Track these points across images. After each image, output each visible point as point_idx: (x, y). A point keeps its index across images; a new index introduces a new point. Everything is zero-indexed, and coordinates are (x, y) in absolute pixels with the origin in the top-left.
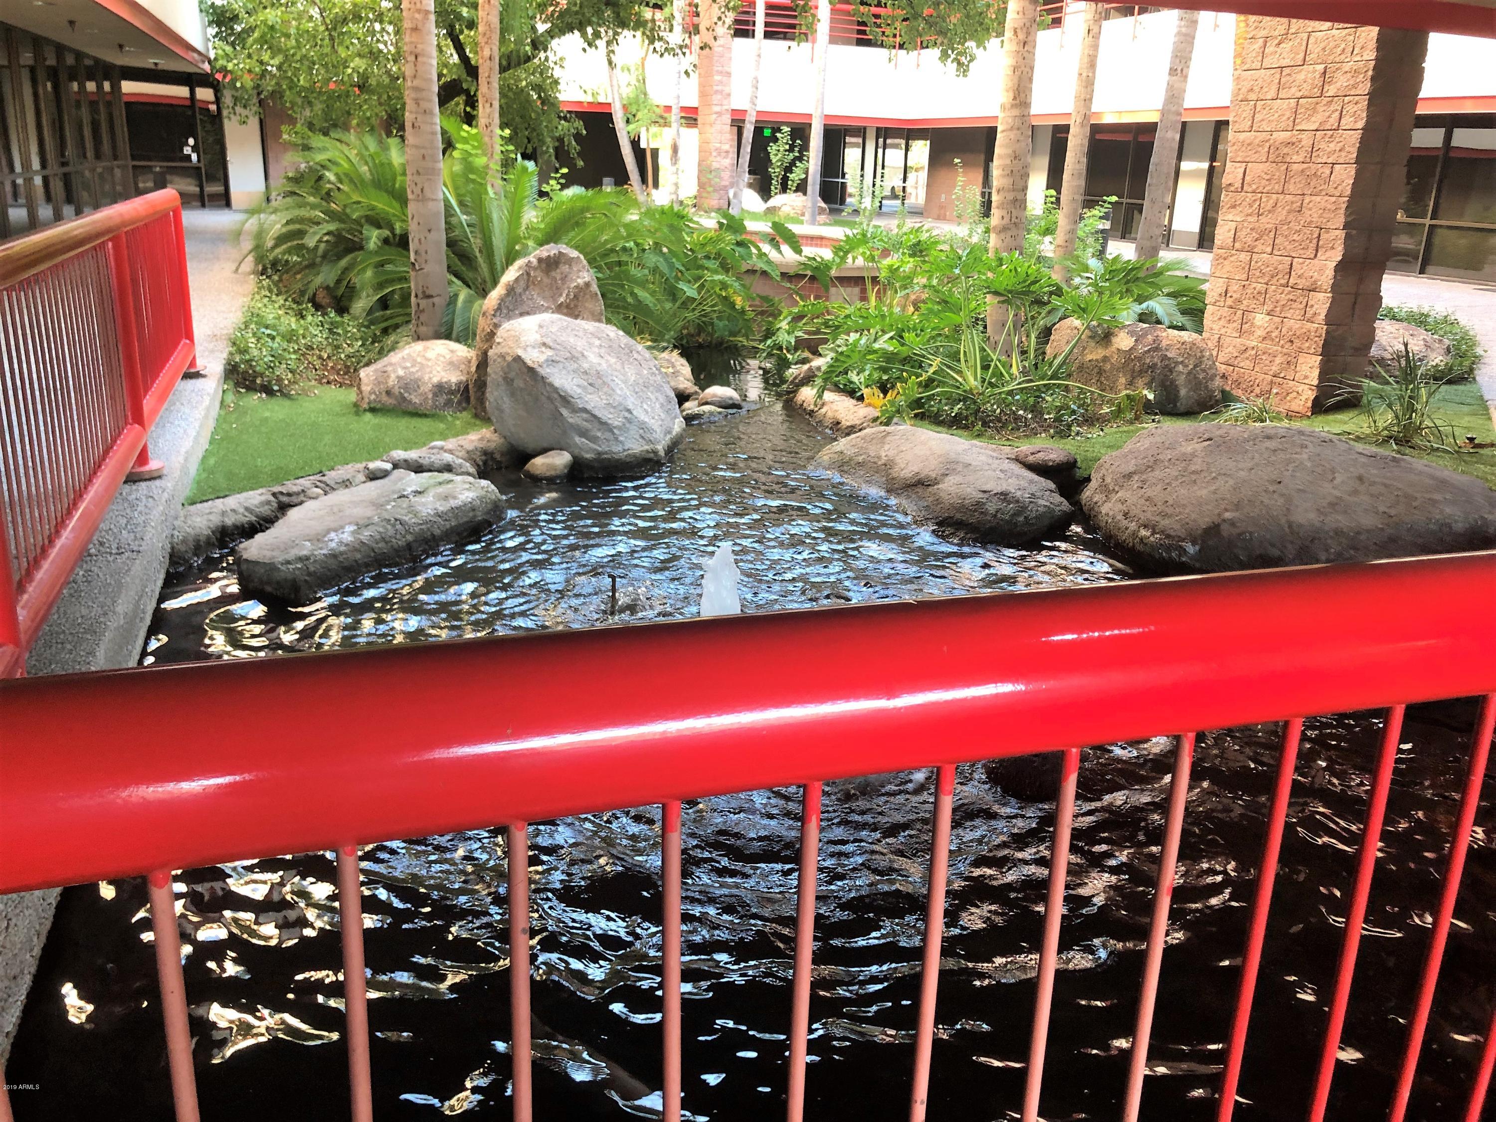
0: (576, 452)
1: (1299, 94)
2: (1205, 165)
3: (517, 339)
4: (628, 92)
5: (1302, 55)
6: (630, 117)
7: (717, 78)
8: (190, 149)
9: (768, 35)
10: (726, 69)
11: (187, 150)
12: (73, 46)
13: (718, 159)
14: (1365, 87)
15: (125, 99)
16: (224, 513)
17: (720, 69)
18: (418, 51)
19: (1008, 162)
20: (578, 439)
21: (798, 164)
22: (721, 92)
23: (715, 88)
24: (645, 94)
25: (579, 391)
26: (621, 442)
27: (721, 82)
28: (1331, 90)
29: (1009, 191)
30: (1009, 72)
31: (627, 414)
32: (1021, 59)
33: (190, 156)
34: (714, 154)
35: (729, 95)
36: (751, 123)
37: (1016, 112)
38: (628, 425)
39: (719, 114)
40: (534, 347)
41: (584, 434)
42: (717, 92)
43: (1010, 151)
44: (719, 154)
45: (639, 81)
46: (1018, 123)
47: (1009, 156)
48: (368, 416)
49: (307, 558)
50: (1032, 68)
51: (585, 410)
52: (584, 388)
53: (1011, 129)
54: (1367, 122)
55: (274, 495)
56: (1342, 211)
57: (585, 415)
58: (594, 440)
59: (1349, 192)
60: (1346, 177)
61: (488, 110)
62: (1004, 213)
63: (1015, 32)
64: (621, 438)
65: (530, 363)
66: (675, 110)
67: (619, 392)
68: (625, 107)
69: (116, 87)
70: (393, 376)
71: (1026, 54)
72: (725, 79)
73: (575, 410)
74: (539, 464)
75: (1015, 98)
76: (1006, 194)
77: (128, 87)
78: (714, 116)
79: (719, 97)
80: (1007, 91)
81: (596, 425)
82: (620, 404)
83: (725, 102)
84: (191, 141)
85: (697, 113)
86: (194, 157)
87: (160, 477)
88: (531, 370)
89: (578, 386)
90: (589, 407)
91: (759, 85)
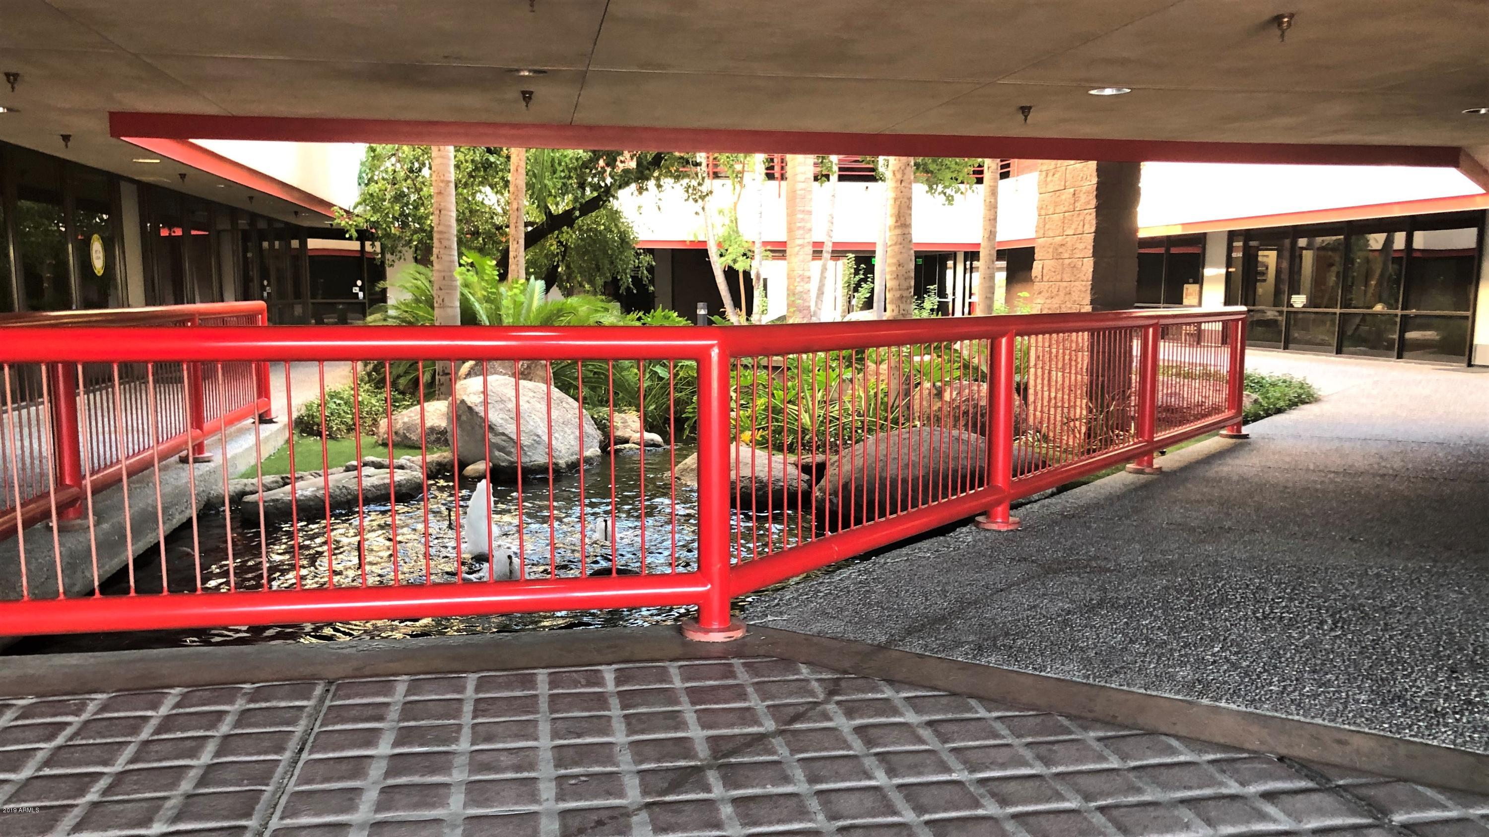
0: (496, 462)
1: (1064, 210)
2: (1223, 271)
3: (465, 389)
4: (721, 232)
5: (1063, 183)
6: (723, 251)
7: (800, 216)
8: (357, 289)
9: (841, 178)
10: (807, 208)
11: (356, 290)
12: (265, 213)
13: (802, 284)
14: (1094, 203)
15: (310, 254)
16: (245, 485)
17: (802, 208)
18: (442, 207)
19: (894, 269)
20: (497, 453)
21: (864, 285)
22: (803, 228)
23: (798, 225)
24: (737, 232)
25: (501, 422)
26: (529, 456)
27: (803, 220)
28: (1078, 206)
29: (896, 290)
30: (891, 202)
31: (536, 438)
32: (899, 193)
33: (357, 294)
34: (798, 280)
35: (810, 230)
36: (828, 252)
37: (898, 231)
38: (536, 445)
39: (802, 246)
40: (475, 394)
41: (501, 449)
42: (799, 228)
43: (894, 261)
44: (802, 280)
45: (732, 221)
46: (900, 239)
47: (895, 264)
48: (381, 448)
49: (277, 500)
50: (910, 199)
51: (503, 434)
52: (506, 420)
53: (895, 244)
54: (1097, 227)
55: (282, 478)
56: (1089, 292)
57: (504, 438)
58: (509, 453)
59: (1090, 278)
60: (1088, 265)
61: (515, 246)
62: (894, 307)
63: (894, 174)
64: (529, 453)
65: (469, 404)
66: (758, 245)
67: (532, 423)
68: (719, 245)
69: (304, 244)
70: (400, 422)
71: (903, 189)
72: (806, 217)
73: (497, 434)
74: (470, 469)
75: (897, 222)
76: (895, 293)
77: (314, 243)
78: (798, 248)
79: (801, 232)
80: (891, 216)
81: (512, 444)
82: (531, 431)
83: (807, 236)
84: (359, 283)
85: (785, 246)
86: (361, 295)
87: (209, 461)
88: (470, 408)
89: (502, 419)
90: (506, 432)
91: (834, 221)
